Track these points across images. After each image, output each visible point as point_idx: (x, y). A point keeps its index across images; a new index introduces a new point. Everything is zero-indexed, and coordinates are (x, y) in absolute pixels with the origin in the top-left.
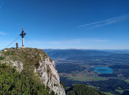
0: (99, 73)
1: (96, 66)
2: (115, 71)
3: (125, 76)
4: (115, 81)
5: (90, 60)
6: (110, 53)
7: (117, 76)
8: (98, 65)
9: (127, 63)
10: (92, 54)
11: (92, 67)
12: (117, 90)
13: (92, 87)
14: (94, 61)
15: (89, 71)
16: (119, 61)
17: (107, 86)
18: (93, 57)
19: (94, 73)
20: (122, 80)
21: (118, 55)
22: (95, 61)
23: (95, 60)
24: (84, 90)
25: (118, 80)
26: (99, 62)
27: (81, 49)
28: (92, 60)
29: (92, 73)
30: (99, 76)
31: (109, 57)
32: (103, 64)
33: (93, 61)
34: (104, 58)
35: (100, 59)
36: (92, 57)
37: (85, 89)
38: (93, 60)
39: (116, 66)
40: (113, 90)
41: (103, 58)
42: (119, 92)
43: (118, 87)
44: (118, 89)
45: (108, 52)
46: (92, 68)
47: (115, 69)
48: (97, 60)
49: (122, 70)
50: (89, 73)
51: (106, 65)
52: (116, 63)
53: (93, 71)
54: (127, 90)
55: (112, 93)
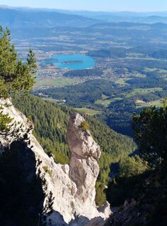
0: (66, 69)
1: (59, 52)
2: (100, 62)
3: (117, 72)
4: (97, 85)
5: (45, 39)
6: (90, 19)
7: (103, 73)
8: (63, 50)
9: (124, 43)
10: (49, 21)
11: (50, 54)
12: (98, 102)
13: (51, 100)
14: (54, 41)
15: (43, 67)
16: (109, 39)
17: (80, 95)
18: (52, 29)
19: (54, 70)
20: (110, 82)
21: (109, 24)
22: (58, 41)
23: (56, 38)
24: (30, 106)
25: (103, 82)
26: (67, 42)
27: (20, 8)
28: (49, 38)
29: (50, 69)
30: (66, 75)
31: (89, 30)
32: (74, 49)
33: (52, 41)
34: (78, 33)
35: (68, 34)
36: (49, 29)
37: (32, 104)
38: (52, 38)
39: (102, 51)
40: (92, 102)
41: (75, 33)
42: (103, 104)
43: (101, 95)
44: (100, 98)
45: (87, 19)
46: (50, 57)
47: (99, 59)
48: (61, 38)
49: (112, 59)
50: (43, 71)
51: (81, 49)
52: (104, 45)
53: (52, 65)
54: (117, 99)
55: (90, 108)
